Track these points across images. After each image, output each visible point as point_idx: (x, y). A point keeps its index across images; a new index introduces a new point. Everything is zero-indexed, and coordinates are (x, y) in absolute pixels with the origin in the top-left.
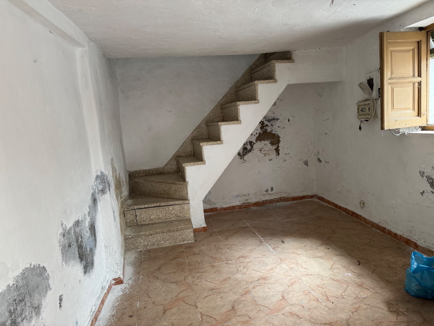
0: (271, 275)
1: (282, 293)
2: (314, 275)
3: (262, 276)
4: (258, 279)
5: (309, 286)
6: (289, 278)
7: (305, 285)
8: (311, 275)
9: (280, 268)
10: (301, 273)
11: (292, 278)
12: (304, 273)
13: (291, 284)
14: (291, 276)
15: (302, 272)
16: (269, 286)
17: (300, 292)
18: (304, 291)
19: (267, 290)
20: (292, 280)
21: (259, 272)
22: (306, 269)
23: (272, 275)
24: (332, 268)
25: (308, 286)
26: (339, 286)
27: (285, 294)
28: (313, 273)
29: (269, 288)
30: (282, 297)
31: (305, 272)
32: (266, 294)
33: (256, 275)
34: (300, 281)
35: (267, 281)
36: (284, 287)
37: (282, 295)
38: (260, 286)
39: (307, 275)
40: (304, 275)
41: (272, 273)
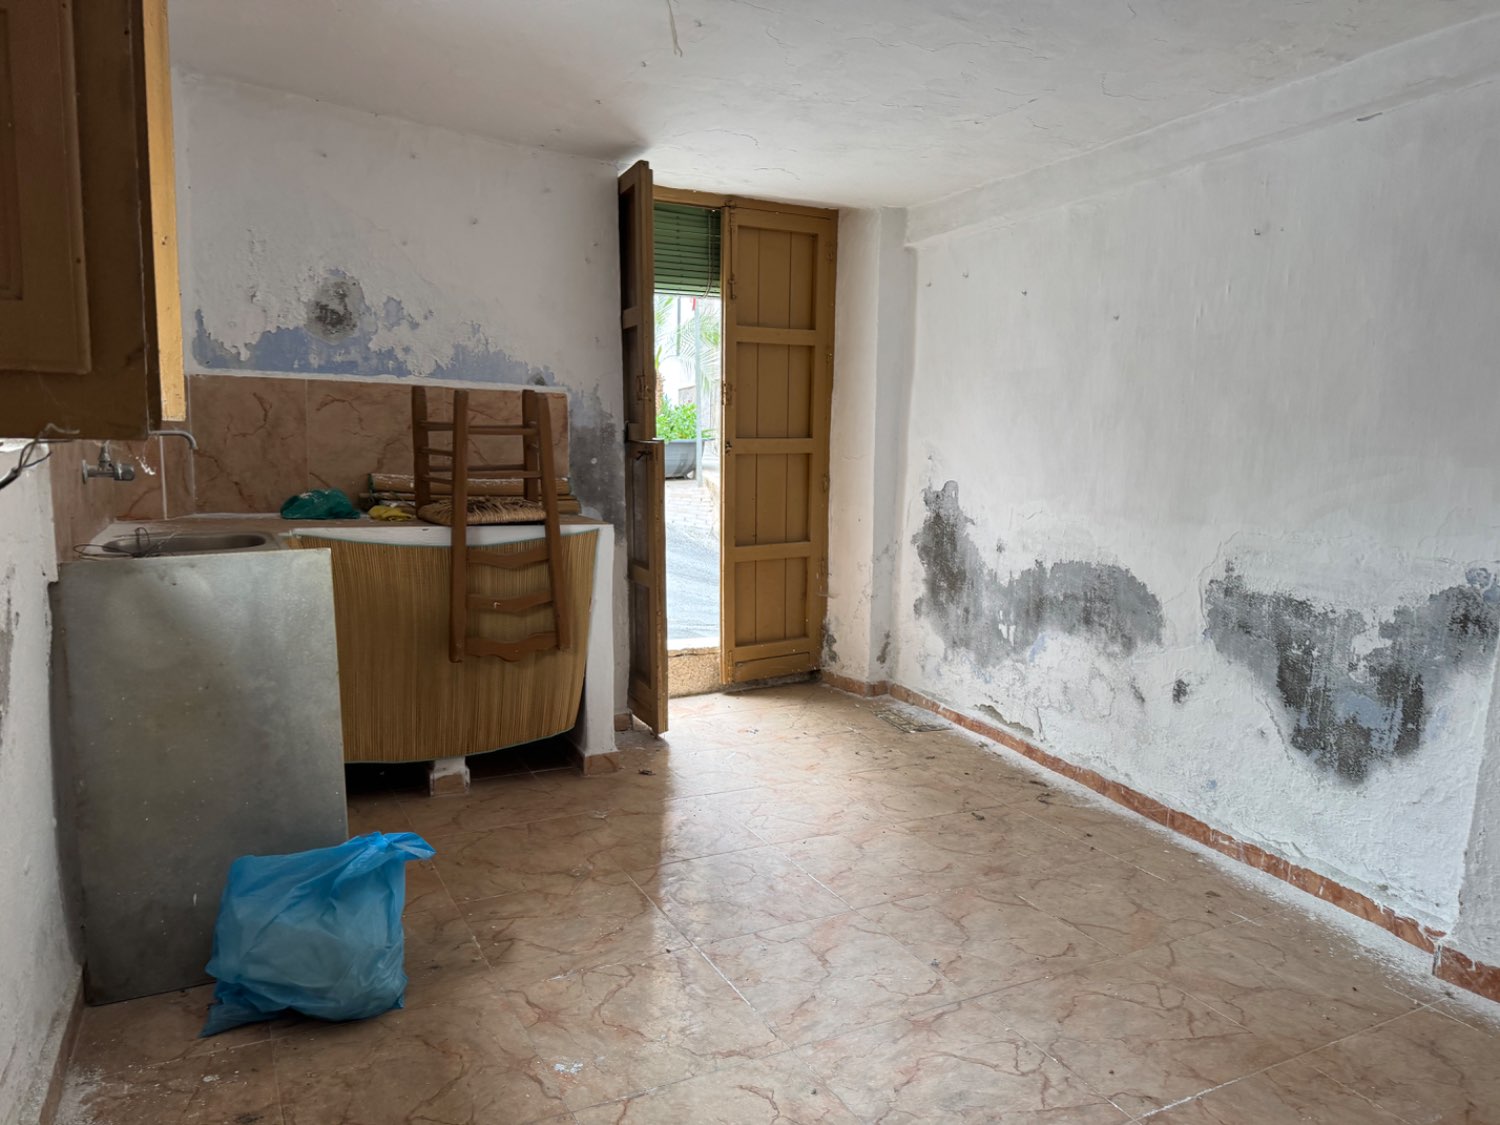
0: (902, 1044)
1: (829, 973)
2: (714, 1054)
3: (936, 1039)
4: (940, 1021)
5: (738, 1001)
6: (821, 1033)
7: (752, 1006)
8: (730, 1054)
9: (872, 1084)
10: (774, 1064)
11: (808, 1037)
12: (758, 1063)
13: (805, 1006)
14: (814, 1044)
15: (767, 1070)
16: (884, 995)
17: (771, 978)
18: (757, 982)
19: (886, 980)
20: (805, 1024)
21: (958, 1053)
22: (750, 1089)
23: (895, 1041)
24: (629, 1100)
25: (742, 1000)
26: (629, 1009)
27: (820, 968)
28: (720, 1061)
29: (880, 986)
30: (828, 958)
31: (756, 1069)
32: (883, 966)
33: (963, 1041)
34: (772, 1024)
35: (900, 1012)
36: (829, 993)
37: (828, 965)
38: (918, 992)
39: (746, 1053)
40: (757, 1051)
41: (900, 1054)
